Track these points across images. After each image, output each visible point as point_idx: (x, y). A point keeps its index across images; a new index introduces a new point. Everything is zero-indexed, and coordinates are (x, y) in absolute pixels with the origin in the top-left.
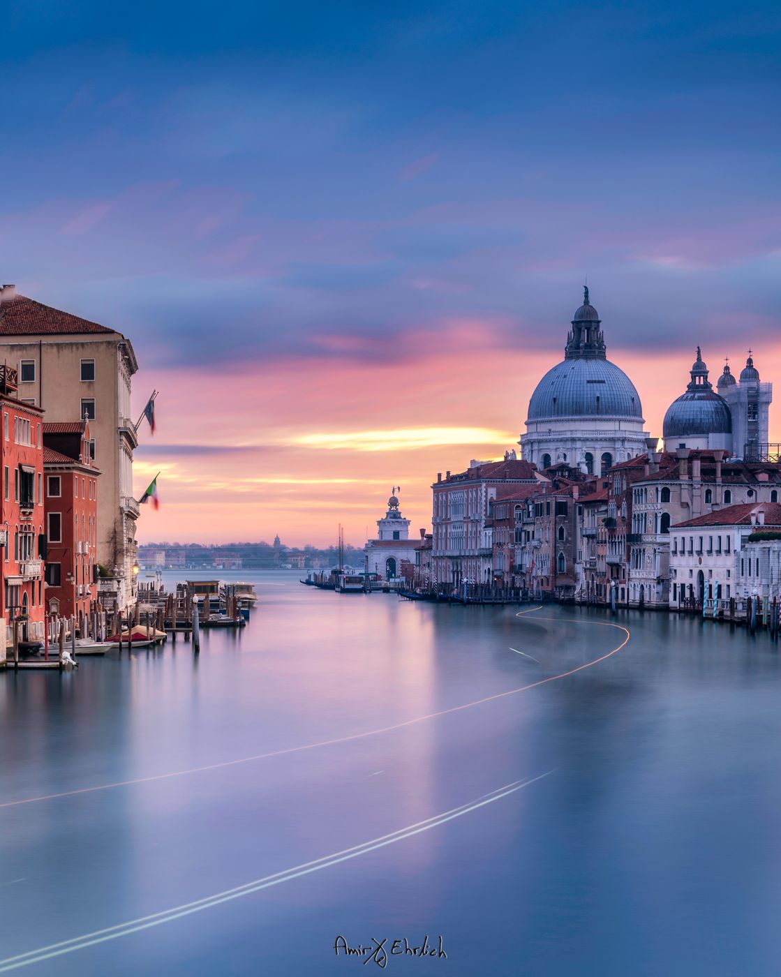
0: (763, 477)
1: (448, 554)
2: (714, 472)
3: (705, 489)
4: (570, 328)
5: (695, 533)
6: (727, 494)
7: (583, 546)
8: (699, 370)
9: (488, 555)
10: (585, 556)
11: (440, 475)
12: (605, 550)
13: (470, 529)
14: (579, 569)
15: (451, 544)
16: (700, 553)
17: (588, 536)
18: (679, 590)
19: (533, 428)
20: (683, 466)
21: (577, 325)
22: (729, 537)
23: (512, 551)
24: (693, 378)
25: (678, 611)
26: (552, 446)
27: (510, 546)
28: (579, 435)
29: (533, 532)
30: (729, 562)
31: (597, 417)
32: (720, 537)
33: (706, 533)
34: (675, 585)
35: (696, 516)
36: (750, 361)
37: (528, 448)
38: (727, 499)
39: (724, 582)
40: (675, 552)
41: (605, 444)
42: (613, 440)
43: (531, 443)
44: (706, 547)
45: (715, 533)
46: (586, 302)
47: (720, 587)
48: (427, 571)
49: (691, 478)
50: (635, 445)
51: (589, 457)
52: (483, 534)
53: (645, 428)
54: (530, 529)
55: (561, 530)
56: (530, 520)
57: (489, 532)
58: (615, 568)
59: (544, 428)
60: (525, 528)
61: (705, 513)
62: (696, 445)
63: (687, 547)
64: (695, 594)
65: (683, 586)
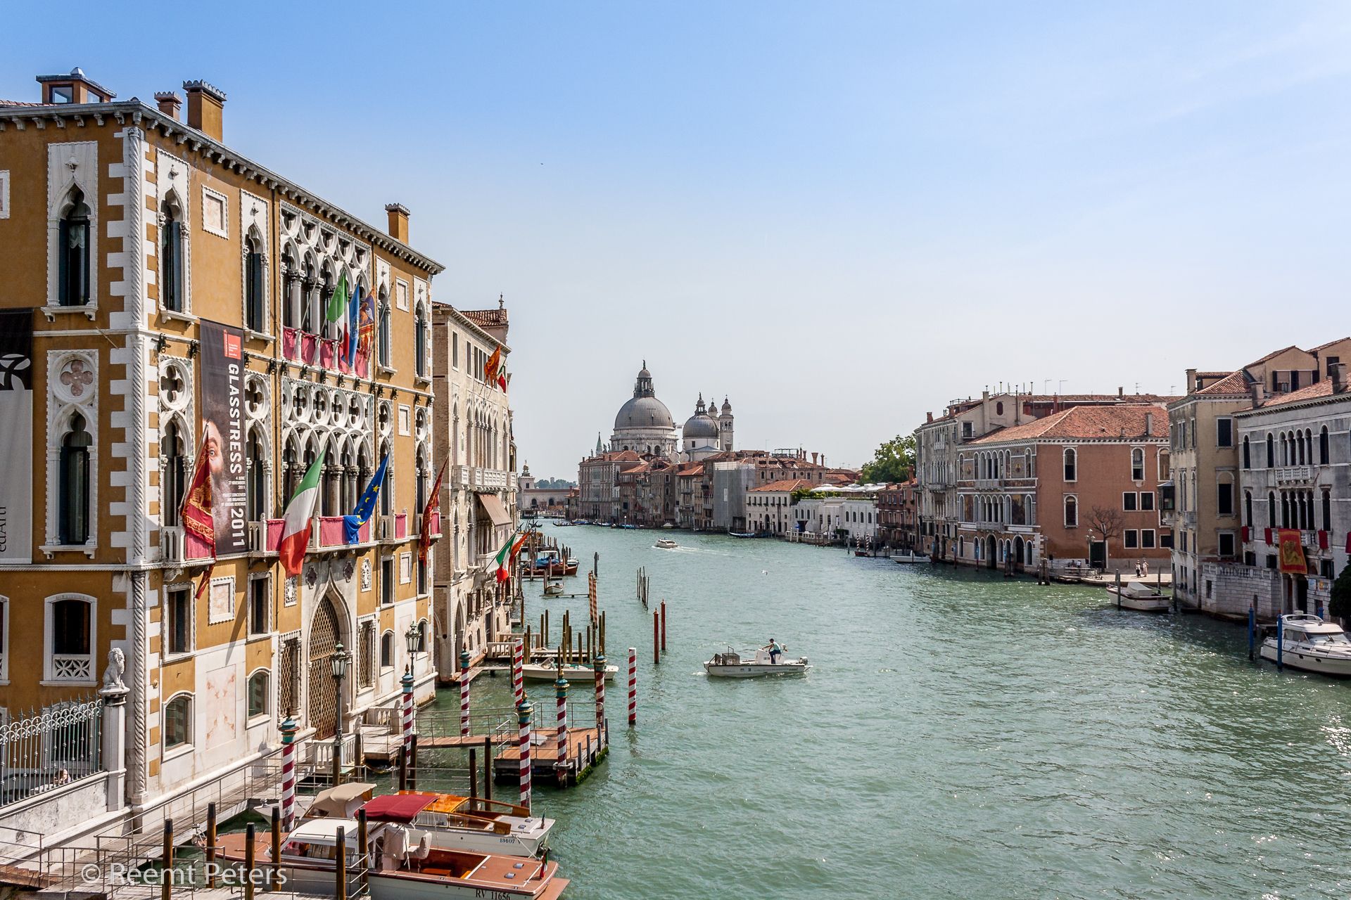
1: (590, 500)
2: (765, 462)
7: (680, 499)
8: (700, 404)
9: (617, 501)
10: (681, 504)
11: (583, 459)
13: (605, 487)
14: (677, 510)
15: (592, 494)
16: (768, 506)
17: (684, 494)
18: (753, 524)
19: (617, 432)
21: (640, 379)
22: (786, 498)
23: (635, 500)
26: (629, 441)
28: (644, 436)
30: (788, 511)
31: (652, 427)
32: (780, 498)
34: (750, 522)
36: (726, 400)
37: (616, 443)
39: (784, 521)
40: (749, 504)
41: (658, 441)
42: (661, 439)
43: (618, 440)
44: (770, 502)
46: (644, 368)
47: (779, 524)
48: (575, 507)
50: (671, 442)
51: (649, 448)
52: (614, 490)
54: (647, 488)
55: (667, 490)
56: (646, 484)
57: (618, 488)
59: (625, 431)
60: (643, 488)
62: (701, 442)
63: (758, 502)
64: (764, 525)
65: (756, 522)
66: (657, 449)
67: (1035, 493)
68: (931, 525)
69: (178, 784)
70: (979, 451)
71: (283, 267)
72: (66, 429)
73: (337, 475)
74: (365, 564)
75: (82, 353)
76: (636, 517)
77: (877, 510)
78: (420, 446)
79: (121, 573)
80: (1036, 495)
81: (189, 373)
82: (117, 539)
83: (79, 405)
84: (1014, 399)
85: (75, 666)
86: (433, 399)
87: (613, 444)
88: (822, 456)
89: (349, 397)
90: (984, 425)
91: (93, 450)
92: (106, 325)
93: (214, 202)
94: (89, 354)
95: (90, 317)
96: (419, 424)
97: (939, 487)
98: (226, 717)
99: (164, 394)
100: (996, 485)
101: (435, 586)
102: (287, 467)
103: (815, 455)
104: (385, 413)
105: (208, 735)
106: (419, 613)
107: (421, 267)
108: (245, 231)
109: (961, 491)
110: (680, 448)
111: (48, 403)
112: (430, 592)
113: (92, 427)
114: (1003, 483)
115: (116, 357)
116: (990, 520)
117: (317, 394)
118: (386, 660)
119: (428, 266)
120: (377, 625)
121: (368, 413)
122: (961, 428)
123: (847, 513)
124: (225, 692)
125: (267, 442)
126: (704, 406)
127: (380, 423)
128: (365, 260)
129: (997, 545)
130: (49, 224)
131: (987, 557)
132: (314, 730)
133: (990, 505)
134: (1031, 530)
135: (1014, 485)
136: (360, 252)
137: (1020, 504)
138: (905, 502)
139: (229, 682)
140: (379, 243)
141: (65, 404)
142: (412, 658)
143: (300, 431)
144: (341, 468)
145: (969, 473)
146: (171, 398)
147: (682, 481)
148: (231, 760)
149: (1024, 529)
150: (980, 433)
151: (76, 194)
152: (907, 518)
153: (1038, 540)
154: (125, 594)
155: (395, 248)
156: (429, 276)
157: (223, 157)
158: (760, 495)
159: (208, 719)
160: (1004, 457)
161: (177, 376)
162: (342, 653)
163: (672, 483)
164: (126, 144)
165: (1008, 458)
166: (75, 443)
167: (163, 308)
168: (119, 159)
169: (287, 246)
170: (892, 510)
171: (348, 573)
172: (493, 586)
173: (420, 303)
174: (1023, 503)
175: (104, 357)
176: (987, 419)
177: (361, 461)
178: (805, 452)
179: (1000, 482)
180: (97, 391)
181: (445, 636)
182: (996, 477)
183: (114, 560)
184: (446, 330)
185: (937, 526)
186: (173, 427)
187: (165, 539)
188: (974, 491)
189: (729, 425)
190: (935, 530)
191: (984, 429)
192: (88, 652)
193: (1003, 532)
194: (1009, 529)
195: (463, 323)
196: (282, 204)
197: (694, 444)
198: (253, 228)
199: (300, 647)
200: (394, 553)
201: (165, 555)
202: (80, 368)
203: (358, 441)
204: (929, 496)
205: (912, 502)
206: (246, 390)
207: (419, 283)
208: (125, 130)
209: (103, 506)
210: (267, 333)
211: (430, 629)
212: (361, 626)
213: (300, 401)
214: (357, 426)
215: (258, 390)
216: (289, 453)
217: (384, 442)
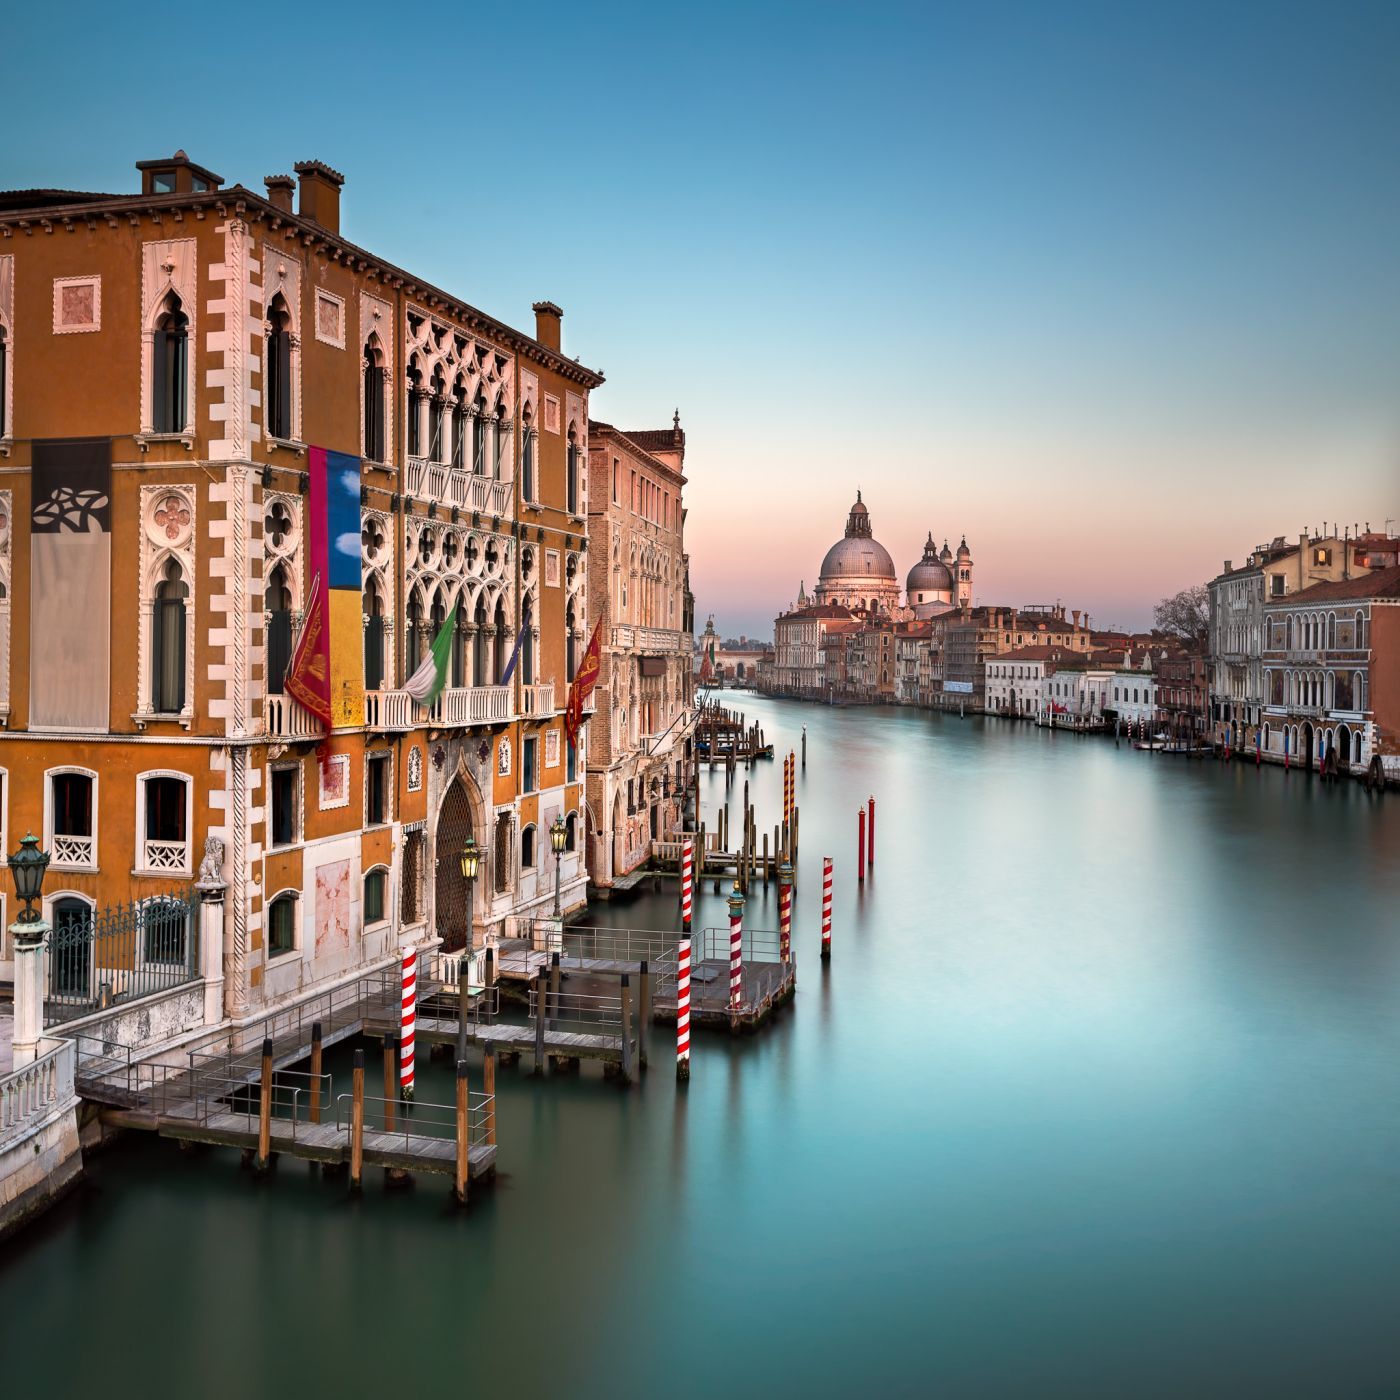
0: (1042, 627)
1: (788, 666)
2: (1011, 622)
3: (1005, 634)
4: (848, 517)
5: (1009, 665)
6: (1020, 638)
7: (901, 667)
9: (821, 669)
10: (902, 673)
11: (781, 613)
12: (929, 671)
13: (807, 650)
14: (898, 681)
15: (791, 660)
16: (1012, 677)
17: (907, 660)
18: (994, 702)
19: (824, 581)
20: (992, 619)
21: (853, 515)
22: (1037, 669)
23: (845, 666)
24: (926, 552)
25: (995, 715)
26: (838, 593)
27: (842, 664)
28: (857, 587)
29: (863, 656)
30: (1038, 684)
31: (868, 576)
32: (1029, 668)
33: (1018, 665)
34: (990, 698)
35: (1000, 652)
36: (963, 542)
37: (821, 595)
38: (1020, 641)
39: (1033, 698)
40: (990, 676)
41: (874, 593)
43: (823, 591)
44: (1017, 673)
45: (1025, 665)
46: (859, 500)
47: (1028, 701)
48: (769, 676)
49: (997, 627)
50: (892, 594)
51: (864, 602)
52: (818, 654)
53: (897, 583)
54: (860, 653)
55: (885, 655)
56: (859, 647)
57: (823, 653)
58: (937, 685)
59: (831, 582)
60: (855, 652)
61: (1006, 651)
62: (930, 596)
63: (1001, 673)
64: (1007, 704)
65: (997, 698)
66: (874, 603)
67: (1367, 669)
68: (1227, 708)
69: (283, 997)
70: (1293, 613)
71: (408, 382)
72: (160, 577)
73: (471, 634)
74: (505, 744)
75: (178, 488)
76: (845, 688)
77: (1156, 687)
78: (571, 599)
79: (219, 747)
80: (1368, 672)
81: (297, 512)
82: (216, 709)
83: (174, 550)
84: (1343, 545)
85: (170, 854)
86: (588, 543)
87: (818, 597)
88: (1086, 616)
89: (487, 539)
90: (1301, 578)
91: (190, 603)
92: (204, 455)
93: (329, 306)
94: (185, 489)
95: (187, 445)
96: (571, 572)
97: (1238, 659)
98: (338, 921)
99: (269, 537)
100: (1314, 657)
101: (587, 772)
102: (411, 624)
103: (1076, 614)
104: (529, 559)
105: (318, 942)
106: (568, 804)
107: (575, 380)
108: (364, 341)
109: (1266, 664)
110: (902, 601)
111: (141, 547)
112: (581, 778)
113: (188, 576)
114: (1324, 656)
115: (216, 493)
116: (1306, 703)
117: (448, 536)
118: (527, 860)
119: (584, 377)
120: (515, 816)
121: (509, 558)
122: (1270, 582)
123: (1117, 689)
124: (338, 891)
125: (387, 595)
126: (934, 549)
127: (522, 573)
128: (509, 370)
129: (1316, 736)
130: (143, 337)
131: (1302, 751)
132: (441, 940)
133: (1306, 684)
134: (1360, 717)
135: (1339, 658)
136: (500, 362)
137: (1346, 683)
138: (1193, 676)
139: (342, 880)
140: (524, 351)
141: (160, 547)
142: (558, 859)
143: (427, 580)
144: (476, 626)
145: (1279, 641)
146: (277, 542)
147: (904, 644)
148: (345, 971)
149: (1352, 716)
150: (1295, 588)
151: (173, 300)
152: (1195, 697)
153: (1370, 730)
154: (224, 772)
155: (543, 356)
156: (585, 391)
157: (340, 251)
158: (1005, 665)
159: (317, 923)
160: (1327, 621)
161: (285, 516)
162: (473, 850)
163: (891, 648)
164: (228, 240)
165: (1332, 623)
166: (170, 595)
167: (269, 436)
168: (221, 259)
169: (414, 357)
170: (1176, 687)
171: (484, 753)
172: (661, 772)
173: (573, 423)
174: (1351, 682)
175: (203, 493)
176: (1305, 571)
177: (500, 615)
178: (1063, 610)
179: (1320, 655)
180: (194, 533)
181: (600, 833)
182: (1315, 647)
183: (211, 733)
184: (605, 456)
185: (1235, 709)
186: (279, 575)
187: (268, 710)
188: (1284, 664)
189: (966, 574)
190: (1232, 715)
191: (1301, 584)
192: (184, 840)
193: (1322, 720)
194: (1331, 715)
195: (625, 448)
196: (408, 305)
197: (921, 597)
198: (373, 336)
199: (426, 840)
200: (539, 730)
201: (268, 728)
202: (176, 506)
203: (496, 593)
204: (1225, 670)
205: (1203, 677)
206: (364, 532)
207: (571, 399)
208: (228, 223)
209: (201, 670)
210: (389, 462)
211: (580, 823)
212: (498, 818)
213: (426, 546)
214: (495, 575)
215: (378, 531)
216: (415, 606)
217: (527, 594)
